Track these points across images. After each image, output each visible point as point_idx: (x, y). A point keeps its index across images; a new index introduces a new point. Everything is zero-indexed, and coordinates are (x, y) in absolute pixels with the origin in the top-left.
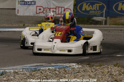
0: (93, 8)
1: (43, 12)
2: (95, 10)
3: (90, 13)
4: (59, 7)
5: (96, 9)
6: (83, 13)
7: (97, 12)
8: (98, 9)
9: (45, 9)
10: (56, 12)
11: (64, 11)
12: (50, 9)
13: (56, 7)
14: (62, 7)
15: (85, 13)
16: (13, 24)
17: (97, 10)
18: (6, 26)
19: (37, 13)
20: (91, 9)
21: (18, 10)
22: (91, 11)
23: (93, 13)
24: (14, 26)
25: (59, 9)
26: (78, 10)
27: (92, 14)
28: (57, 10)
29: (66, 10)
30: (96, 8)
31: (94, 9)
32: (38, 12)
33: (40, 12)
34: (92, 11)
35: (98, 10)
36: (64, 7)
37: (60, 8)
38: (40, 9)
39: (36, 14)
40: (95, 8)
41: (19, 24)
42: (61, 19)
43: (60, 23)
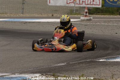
1: (73, 2)
3: (117, 4)
6: (111, 3)
10: (85, 2)
15: (113, 4)
16: (42, 14)
18: (36, 16)
19: (67, 3)
22: (118, 2)
24: (44, 16)
26: (106, 1)
32: (68, 3)
33: (70, 3)
39: (66, 4)
41: (49, 14)
42: (86, 10)
43: (85, 14)
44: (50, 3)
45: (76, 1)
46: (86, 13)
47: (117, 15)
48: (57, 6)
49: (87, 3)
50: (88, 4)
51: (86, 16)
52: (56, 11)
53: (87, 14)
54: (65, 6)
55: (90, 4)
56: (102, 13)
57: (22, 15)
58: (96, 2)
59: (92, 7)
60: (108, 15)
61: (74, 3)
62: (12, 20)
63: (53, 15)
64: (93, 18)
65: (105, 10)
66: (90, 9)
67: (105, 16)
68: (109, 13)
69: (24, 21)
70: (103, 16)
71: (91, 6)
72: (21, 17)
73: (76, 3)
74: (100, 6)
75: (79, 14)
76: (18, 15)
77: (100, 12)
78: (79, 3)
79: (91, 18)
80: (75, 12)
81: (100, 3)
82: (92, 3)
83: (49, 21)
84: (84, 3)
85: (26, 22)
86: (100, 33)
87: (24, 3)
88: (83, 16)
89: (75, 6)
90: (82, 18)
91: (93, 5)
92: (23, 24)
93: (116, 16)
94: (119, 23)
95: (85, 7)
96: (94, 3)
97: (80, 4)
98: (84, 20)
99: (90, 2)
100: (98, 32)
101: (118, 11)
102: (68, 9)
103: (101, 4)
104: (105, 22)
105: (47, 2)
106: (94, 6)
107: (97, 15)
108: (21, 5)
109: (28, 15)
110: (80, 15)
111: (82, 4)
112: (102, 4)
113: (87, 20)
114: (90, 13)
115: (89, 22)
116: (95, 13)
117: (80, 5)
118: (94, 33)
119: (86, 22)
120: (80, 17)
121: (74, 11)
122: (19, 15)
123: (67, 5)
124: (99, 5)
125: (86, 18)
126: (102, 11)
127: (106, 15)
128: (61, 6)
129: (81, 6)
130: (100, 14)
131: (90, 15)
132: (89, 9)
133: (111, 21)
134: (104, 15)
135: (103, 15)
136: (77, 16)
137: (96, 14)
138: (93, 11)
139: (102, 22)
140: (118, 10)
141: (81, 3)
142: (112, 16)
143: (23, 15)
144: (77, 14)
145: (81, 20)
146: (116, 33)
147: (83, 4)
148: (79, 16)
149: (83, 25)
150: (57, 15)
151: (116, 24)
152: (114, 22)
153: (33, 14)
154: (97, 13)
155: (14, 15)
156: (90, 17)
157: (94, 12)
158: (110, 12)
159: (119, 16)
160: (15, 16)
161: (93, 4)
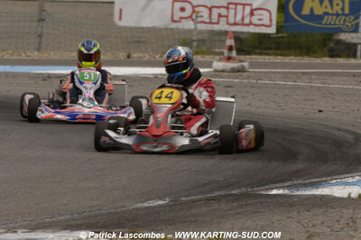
0: (332, 7)
1: (191, 17)
2: (338, 15)
3: (324, 22)
4: (236, 4)
5: (340, 12)
6: (305, 22)
7: (345, 21)
8: (347, 11)
9: (196, 9)
10: (227, 17)
11: (252, 14)
12: (210, 9)
13: (229, 4)
14: (244, 5)
15: (310, 23)
17: (344, 14)
19: (173, 21)
20: (326, 10)
21: (121, 10)
22: (326, 17)
23: (333, 23)
25: (236, 9)
27: (330, 24)
28: (232, 12)
29: (255, 12)
30: (343, 9)
31: (335, 12)
32: (176, 18)
33: (181, 18)
34: (330, 17)
35: (347, 15)
36: (251, 5)
37: (240, 7)
38: (183, 9)
39: (170, 22)
40: (337, 9)
41: (117, 53)
42: (230, 42)
43: (226, 52)
44: (120, 19)
45: (201, 14)
46: (230, 49)
47: (322, 57)
48: (142, 28)
49: (231, 20)
50: (235, 24)
51: (229, 59)
52: (139, 42)
53: (234, 53)
54: (167, 29)
55: (243, 25)
56: (277, 49)
57: (36, 53)
58: (260, 17)
59: (249, 33)
60: (295, 55)
61: (193, 20)
62: (8, 69)
63: (129, 57)
64: (252, 65)
65: (286, 40)
66: (242, 36)
67: (287, 60)
68: (297, 51)
69: (43, 74)
70: (279, 59)
71: (245, 29)
72: (33, 60)
73: (200, 19)
74: (272, 30)
75: (210, 52)
76: (25, 53)
77: (270, 49)
78: (208, 20)
79: (244, 64)
80: (197, 47)
81: (271, 20)
82: (247, 21)
83: (118, 74)
84: (225, 19)
85: (49, 77)
86: (271, 111)
87: (43, 20)
88: (220, 60)
89: (195, 29)
90: (218, 65)
91: (252, 26)
92: (41, 82)
93: (318, 61)
94: (329, 81)
95: (225, 33)
96: (255, 20)
97: (211, 23)
98: (223, 71)
99: (243, 19)
100: (265, 107)
101: (325, 46)
102: (177, 36)
103: (274, 22)
104: (285, 76)
105: (112, 15)
106: (252, 29)
107: (263, 57)
108: (36, 24)
109: (54, 56)
110: (211, 56)
111: (217, 23)
112: (277, 23)
113: (233, 70)
114: (242, 50)
115: (237, 78)
116: (258, 51)
117: (210, 27)
118: (253, 110)
119: (229, 77)
120: (212, 62)
121: (195, 44)
122: (29, 54)
123: (174, 25)
124: (270, 26)
125: (230, 65)
126: (277, 43)
127: (290, 55)
128: (153, 27)
129: (216, 27)
130: (271, 52)
131: (242, 57)
132: (238, 38)
133: (304, 73)
134: (284, 55)
135: (281, 55)
136: (203, 59)
137: (261, 54)
138: (250, 45)
139: (278, 76)
140: (325, 40)
141: (213, 21)
142: (306, 60)
143: (40, 55)
144: (203, 53)
145: (216, 71)
146: (321, 111)
147: (221, 22)
148: (208, 58)
149: (218, 85)
150: (141, 55)
151: (321, 83)
152: (314, 77)
153: (70, 51)
154: (264, 51)
155: (12, 54)
156: (241, 61)
157: (255, 47)
158: (301, 47)
159: (327, 60)
160: (15, 58)
161: (250, 24)
